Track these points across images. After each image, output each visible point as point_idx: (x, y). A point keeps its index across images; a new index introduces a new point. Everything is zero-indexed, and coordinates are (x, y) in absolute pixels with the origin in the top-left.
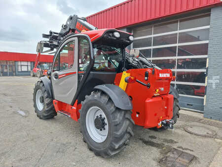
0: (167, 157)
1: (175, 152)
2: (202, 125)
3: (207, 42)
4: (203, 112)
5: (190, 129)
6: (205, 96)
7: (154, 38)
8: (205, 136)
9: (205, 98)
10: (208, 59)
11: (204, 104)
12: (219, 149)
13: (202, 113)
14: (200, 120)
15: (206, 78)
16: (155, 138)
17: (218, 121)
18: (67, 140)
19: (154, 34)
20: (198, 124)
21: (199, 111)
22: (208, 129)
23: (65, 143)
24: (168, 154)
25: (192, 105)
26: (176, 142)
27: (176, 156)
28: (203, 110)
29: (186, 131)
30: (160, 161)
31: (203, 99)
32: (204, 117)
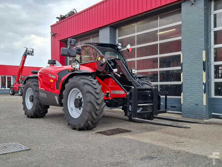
3: (180, 38)
4: (181, 113)
6: (182, 93)
7: (137, 36)
9: (182, 97)
11: (182, 103)
15: (182, 74)
19: (137, 32)
25: (175, 107)
31: (181, 99)
32: (183, 117)
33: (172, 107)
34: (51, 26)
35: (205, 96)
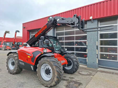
0: (70, 84)
1: (73, 82)
2: (86, 70)
3: (86, 35)
5: (81, 73)
7: (65, 32)
8: (87, 75)
9: (87, 58)
10: (87, 42)
11: (87, 61)
12: (91, 80)
13: (86, 65)
14: (85, 69)
15: (87, 50)
16: (65, 77)
17: (93, 69)
18: (24, 81)
19: (65, 30)
20: (84, 70)
22: (88, 72)
23: (23, 82)
24: (71, 83)
26: (74, 78)
27: (74, 83)
28: (87, 64)
29: (79, 73)
30: (67, 86)
31: (86, 59)
32: (87, 67)
33: (81, 62)
34: (23, 24)
35: (97, 59)
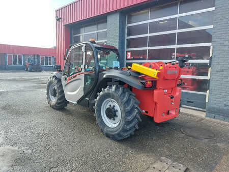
4: (205, 110)
6: (208, 91)
7: (151, 23)
9: (207, 93)
10: (211, 47)
11: (207, 101)
13: (205, 112)
17: (222, 122)
21: (201, 109)
25: (192, 102)
32: (207, 116)
